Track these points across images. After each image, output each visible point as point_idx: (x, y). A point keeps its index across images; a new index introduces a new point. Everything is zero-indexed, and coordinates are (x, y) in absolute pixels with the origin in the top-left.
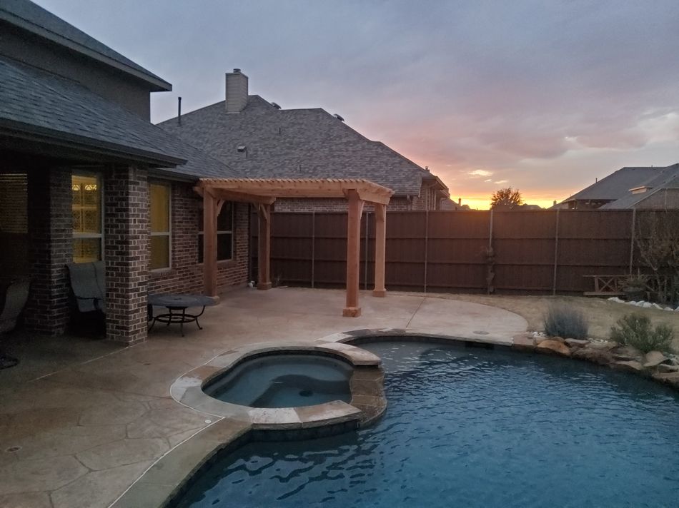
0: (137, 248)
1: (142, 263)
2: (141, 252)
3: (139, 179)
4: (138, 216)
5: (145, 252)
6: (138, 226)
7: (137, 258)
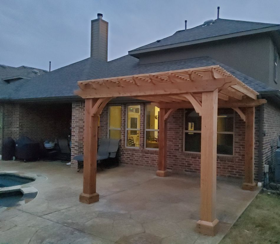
0: (74, 132)
1: (76, 138)
2: (76, 134)
3: (76, 106)
4: (75, 120)
5: (77, 134)
6: (75, 124)
7: (75, 136)
